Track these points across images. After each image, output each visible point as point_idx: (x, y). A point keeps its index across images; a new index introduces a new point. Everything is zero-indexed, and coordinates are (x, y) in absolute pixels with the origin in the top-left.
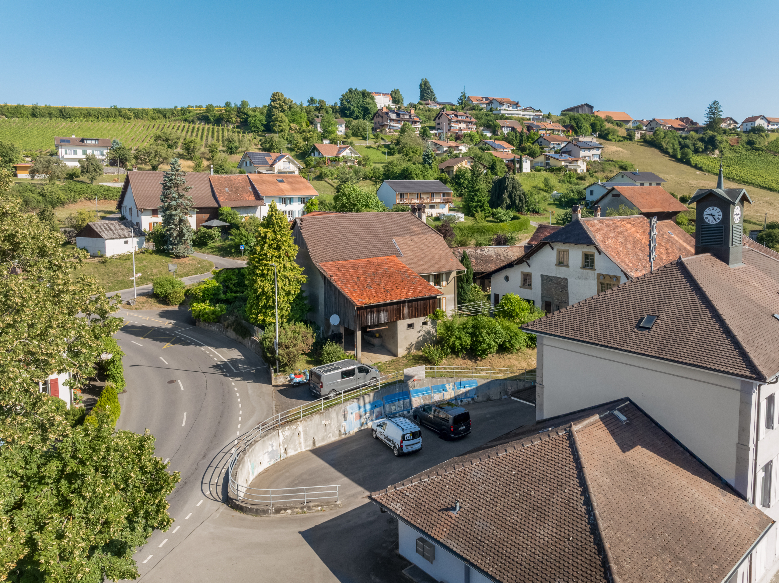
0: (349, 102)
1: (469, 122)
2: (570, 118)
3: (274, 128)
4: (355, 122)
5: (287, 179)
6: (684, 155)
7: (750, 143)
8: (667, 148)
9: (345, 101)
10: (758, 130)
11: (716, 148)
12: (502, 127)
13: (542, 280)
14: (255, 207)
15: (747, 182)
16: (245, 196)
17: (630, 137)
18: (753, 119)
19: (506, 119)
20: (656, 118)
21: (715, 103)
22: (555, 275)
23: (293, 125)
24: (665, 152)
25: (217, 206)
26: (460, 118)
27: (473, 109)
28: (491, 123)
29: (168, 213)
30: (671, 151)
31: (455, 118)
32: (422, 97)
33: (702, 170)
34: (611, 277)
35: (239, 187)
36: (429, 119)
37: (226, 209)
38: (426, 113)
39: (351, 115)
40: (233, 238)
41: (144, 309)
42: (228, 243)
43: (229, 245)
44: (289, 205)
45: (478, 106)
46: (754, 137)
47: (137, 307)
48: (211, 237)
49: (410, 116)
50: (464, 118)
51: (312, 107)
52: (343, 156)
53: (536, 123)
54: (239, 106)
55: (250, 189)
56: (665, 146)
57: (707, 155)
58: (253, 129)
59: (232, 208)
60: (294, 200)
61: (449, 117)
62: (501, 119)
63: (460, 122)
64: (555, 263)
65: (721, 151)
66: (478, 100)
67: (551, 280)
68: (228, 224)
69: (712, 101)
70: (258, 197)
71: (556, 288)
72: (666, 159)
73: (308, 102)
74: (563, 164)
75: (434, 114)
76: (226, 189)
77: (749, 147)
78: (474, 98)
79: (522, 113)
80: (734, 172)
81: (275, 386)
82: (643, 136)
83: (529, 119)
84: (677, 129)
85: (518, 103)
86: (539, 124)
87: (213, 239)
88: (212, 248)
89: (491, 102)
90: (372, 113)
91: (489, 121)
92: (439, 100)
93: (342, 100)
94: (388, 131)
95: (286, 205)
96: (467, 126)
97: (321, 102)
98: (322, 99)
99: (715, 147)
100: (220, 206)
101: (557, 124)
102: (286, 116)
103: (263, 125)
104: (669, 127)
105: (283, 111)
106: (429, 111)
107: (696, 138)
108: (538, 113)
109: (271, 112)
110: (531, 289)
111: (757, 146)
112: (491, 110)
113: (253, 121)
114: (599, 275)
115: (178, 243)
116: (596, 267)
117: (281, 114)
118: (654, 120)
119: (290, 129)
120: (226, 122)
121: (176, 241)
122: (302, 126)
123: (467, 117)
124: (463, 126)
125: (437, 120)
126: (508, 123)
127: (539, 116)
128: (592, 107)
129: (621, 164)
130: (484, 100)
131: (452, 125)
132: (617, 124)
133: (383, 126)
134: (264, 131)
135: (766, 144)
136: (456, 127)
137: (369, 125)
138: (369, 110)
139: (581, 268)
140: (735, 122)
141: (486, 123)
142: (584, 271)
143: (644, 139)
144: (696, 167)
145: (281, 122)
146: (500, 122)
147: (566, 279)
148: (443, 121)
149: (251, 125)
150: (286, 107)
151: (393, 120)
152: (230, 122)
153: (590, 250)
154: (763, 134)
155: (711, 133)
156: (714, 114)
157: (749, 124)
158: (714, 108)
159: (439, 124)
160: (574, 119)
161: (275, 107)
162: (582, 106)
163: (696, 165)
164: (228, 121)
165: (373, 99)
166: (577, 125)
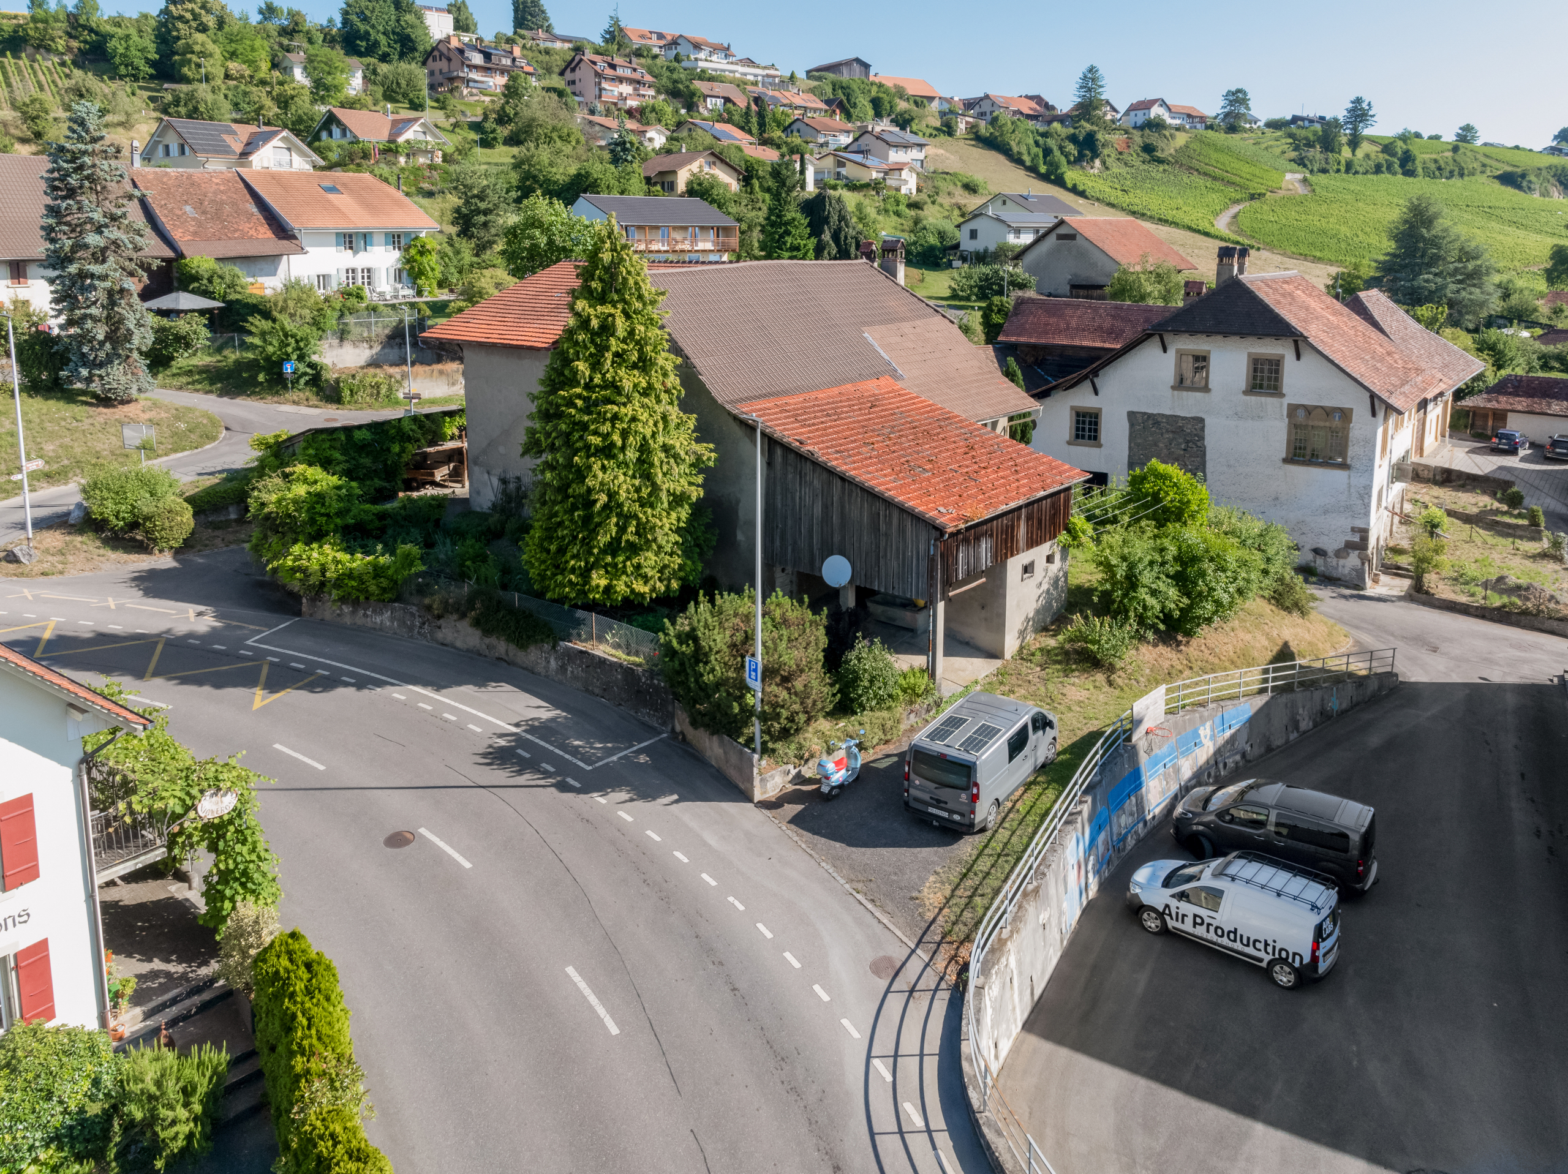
0: (365, 19)
1: (639, 82)
2: (834, 85)
3: (185, 70)
4: (383, 68)
5: (344, 185)
6: (1054, 166)
7: (1148, 149)
8: (1019, 153)
9: (354, 18)
10: (1156, 125)
11: (1097, 156)
12: (705, 97)
13: (1132, 425)
14: (274, 259)
15: (1166, 221)
16: (245, 226)
17: (948, 129)
18: (1146, 105)
19: (711, 79)
20: (990, 93)
21: (1092, 70)
22: (1168, 412)
23: (233, 66)
24: (1018, 161)
25: (170, 254)
26: (620, 72)
27: (638, 54)
28: (680, 86)
29: (73, 269)
30: (1027, 159)
31: (609, 72)
32: (520, 22)
33: (1086, 198)
34: (1328, 412)
35: (222, 203)
36: (549, 70)
37: (200, 260)
38: (541, 58)
39: (371, 49)
40: (257, 341)
41: (72, 573)
42: (232, 356)
43: (237, 363)
44: (362, 254)
45: (649, 50)
46: (1153, 138)
47: (46, 566)
48: (184, 341)
49: (514, 60)
50: (628, 73)
51: (273, 26)
52: (408, 142)
53: (770, 93)
54: (70, 9)
55: (255, 210)
56: (1015, 149)
57: (1083, 168)
58: (123, 70)
59: (218, 259)
60: (376, 238)
61: (597, 68)
62: (701, 78)
63: (621, 80)
64: (1172, 383)
65: (1104, 163)
66: (642, 37)
67: (1157, 423)
68: (222, 305)
69: (1087, 65)
70: (281, 230)
71: (1170, 441)
72: (1021, 173)
73: (261, 12)
74: (874, 175)
75: (558, 62)
76: (188, 209)
77: (1148, 157)
78: (632, 31)
79: (740, 69)
80: (1137, 201)
81: (767, 805)
82: (972, 129)
83: (755, 84)
84: (1029, 117)
85: (728, 49)
86: (777, 94)
87: (188, 346)
88: (189, 373)
89: (675, 43)
90: (421, 48)
91: (675, 82)
92: (558, 31)
93: (345, 13)
94: (465, 92)
95: (356, 253)
96: (635, 89)
97: (293, 15)
98: (296, 8)
99: (1096, 154)
100: (181, 256)
101: (811, 97)
102: (214, 42)
103: (148, 61)
104: (1015, 113)
105: (203, 29)
106: (547, 52)
107: (1063, 135)
108: (772, 72)
109: (169, 31)
110: (1100, 446)
111: (1159, 154)
112: (677, 59)
113: (121, 50)
114: (1293, 409)
115: (109, 360)
116: (1285, 390)
117: (200, 37)
118: (987, 97)
119: (227, 76)
120: (37, 48)
121: (102, 355)
122: (257, 69)
123: (635, 70)
124: (626, 89)
125: (569, 75)
126: (719, 88)
127: (774, 77)
128: (866, 66)
129: (965, 180)
130: (654, 36)
131: (605, 85)
132: (916, 103)
133: (451, 80)
134: (152, 77)
135: (1172, 151)
136: (614, 91)
137: (421, 76)
138: (411, 40)
139: (1246, 393)
140: (1115, 110)
141: (670, 85)
142: (1253, 399)
143: (976, 133)
144: (1074, 190)
145: (203, 54)
146: (698, 85)
147: (1201, 420)
148: (584, 74)
149: (117, 60)
150: (210, 21)
151: (476, 67)
152: (48, 50)
153: (1268, 348)
154: (1167, 133)
155: (1088, 127)
156: (1090, 90)
157: (1140, 113)
158: (1091, 79)
159: (573, 82)
160: (842, 87)
161: (181, 18)
162: (848, 63)
163: (1075, 186)
164: (43, 46)
165: (420, 17)
166: (848, 100)
